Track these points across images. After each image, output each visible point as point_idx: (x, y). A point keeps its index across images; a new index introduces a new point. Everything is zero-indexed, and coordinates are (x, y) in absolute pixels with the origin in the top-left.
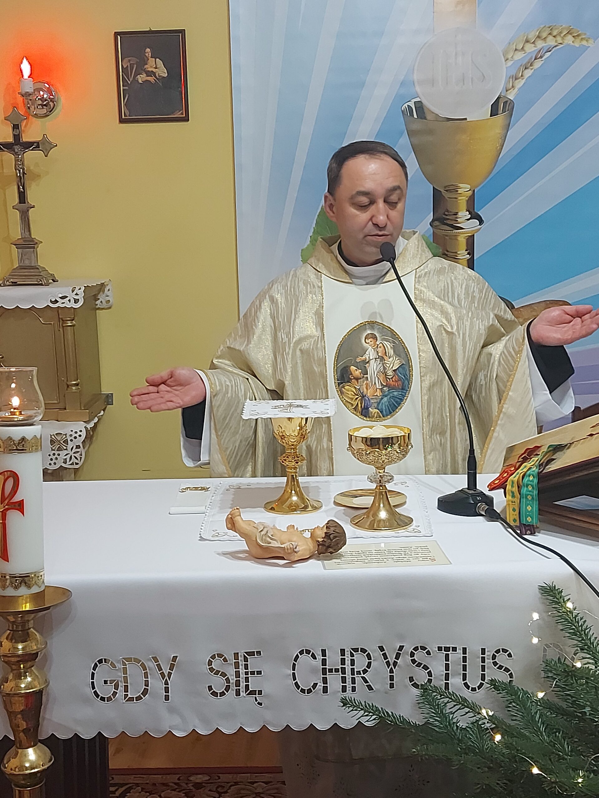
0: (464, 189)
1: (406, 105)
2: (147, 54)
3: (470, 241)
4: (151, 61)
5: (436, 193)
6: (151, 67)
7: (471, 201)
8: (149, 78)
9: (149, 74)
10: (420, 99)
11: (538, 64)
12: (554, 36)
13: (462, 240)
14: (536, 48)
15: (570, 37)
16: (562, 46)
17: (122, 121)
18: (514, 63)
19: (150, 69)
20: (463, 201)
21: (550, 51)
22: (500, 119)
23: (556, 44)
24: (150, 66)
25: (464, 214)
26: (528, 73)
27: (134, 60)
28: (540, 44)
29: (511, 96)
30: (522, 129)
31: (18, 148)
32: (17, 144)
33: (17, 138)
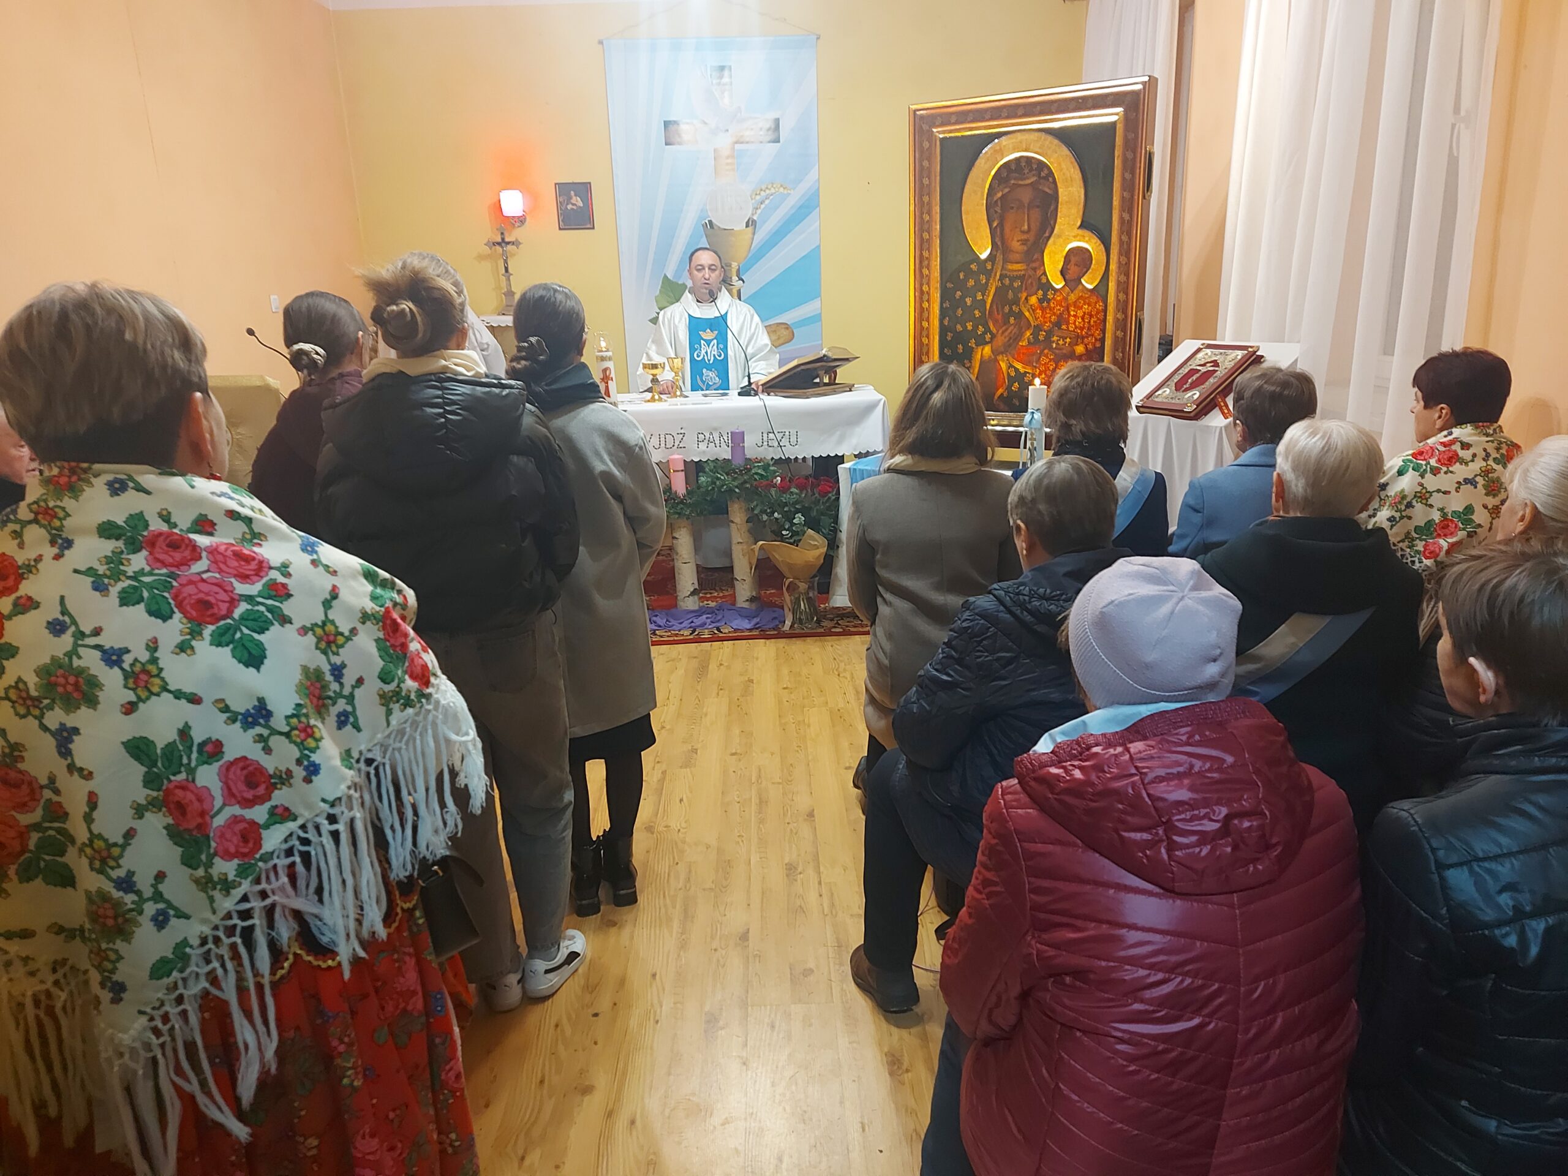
0: (735, 265)
1: (704, 222)
2: (572, 195)
4: (574, 198)
7: (738, 271)
8: (573, 207)
9: (573, 204)
10: (711, 219)
11: (767, 202)
12: (774, 188)
14: (765, 194)
15: (781, 188)
16: (778, 193)
17: (560, 229)
18: (756, 201)
20: (734, 271)
21: (772, 195)
22: (750, 229)
23: (775, 192)
24: (573, 201)
25: (735, 278)
26: (763, 206)
27: (565, 197)
28: (768, 192)
29: (755, 218)
30: (762, 234)
31: (503, 244)
32: (503, 243)
33: (503, 239)
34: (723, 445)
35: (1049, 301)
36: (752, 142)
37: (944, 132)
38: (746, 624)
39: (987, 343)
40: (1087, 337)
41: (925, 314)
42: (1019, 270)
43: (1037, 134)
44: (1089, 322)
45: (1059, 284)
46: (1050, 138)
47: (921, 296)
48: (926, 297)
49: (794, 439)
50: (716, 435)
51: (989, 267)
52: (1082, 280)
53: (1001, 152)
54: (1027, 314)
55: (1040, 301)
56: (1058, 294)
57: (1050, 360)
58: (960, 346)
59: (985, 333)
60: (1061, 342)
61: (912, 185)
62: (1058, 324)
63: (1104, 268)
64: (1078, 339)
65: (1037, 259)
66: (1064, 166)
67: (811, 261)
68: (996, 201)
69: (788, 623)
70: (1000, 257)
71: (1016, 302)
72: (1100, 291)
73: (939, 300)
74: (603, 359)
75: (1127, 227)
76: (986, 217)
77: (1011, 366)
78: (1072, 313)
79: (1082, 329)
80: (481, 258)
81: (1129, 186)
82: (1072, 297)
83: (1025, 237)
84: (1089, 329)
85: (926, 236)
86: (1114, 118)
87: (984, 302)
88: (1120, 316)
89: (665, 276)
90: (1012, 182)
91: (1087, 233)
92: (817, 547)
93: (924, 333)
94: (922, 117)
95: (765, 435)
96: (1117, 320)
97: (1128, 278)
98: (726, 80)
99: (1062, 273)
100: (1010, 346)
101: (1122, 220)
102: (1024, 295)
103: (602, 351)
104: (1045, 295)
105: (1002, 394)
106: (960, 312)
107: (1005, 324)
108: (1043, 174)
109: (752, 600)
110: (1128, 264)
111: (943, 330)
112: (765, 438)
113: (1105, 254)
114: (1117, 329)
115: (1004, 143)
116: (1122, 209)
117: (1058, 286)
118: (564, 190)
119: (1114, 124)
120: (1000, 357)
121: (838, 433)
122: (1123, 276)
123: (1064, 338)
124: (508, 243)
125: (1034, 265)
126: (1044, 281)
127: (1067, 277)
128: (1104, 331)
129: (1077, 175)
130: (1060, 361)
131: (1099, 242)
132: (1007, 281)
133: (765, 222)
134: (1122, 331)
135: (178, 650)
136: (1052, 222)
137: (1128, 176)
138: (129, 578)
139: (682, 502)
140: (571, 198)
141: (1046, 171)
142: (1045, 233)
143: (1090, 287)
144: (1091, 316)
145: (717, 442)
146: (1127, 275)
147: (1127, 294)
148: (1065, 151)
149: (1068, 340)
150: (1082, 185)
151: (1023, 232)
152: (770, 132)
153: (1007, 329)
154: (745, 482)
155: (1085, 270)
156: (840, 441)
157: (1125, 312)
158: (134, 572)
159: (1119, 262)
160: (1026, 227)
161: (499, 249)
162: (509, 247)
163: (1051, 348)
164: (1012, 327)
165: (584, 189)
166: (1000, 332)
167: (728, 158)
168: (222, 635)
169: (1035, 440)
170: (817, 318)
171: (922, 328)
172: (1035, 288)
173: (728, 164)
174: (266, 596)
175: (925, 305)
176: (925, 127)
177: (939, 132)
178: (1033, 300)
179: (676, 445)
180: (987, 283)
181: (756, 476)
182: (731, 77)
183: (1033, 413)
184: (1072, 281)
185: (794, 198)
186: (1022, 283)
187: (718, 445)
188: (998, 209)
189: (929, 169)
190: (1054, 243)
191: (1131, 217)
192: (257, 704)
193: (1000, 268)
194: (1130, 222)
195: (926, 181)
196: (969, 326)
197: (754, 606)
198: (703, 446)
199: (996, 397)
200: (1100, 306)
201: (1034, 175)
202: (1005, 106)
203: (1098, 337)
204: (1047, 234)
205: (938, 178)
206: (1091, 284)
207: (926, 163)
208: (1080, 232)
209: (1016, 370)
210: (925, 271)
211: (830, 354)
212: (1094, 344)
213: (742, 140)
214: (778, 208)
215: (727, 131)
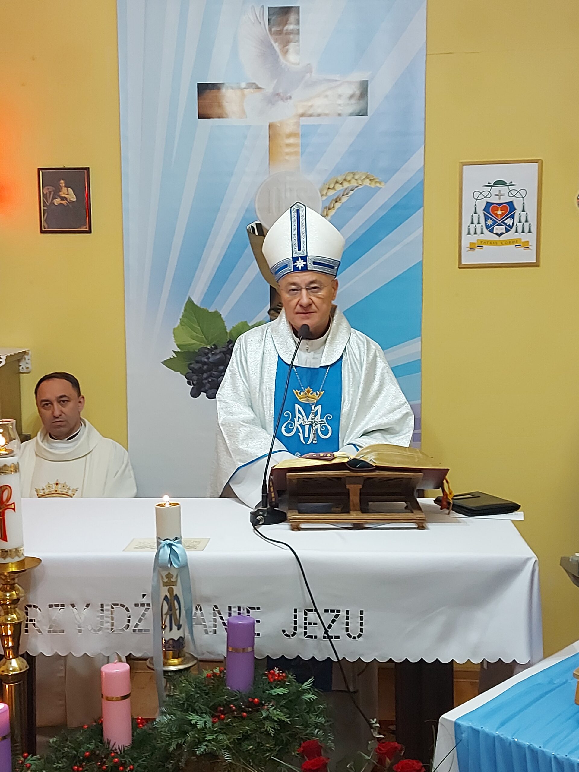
1: (250, 226)
2: (61, 185)
4: (64, 189)
5: (272, 290)
6: (64, 194)
8: (63, 202)
9: (63, 198)
10: (260, 221)
11: (344, 199)
12: (356, 180)
14: (343, 188)
15: (367, 180)
16: (361, 187)
17: (42, 232)
18: (327, 198)
19: (64, 195)
21: (353, 190)
23: (357, 185)
26: (338, 205)
27: (51, 188)
28: (346, 185)
36: (327, 115)
67: (409, 284)
89: (190, 301)
98: (290, 27)
118: (50, 177)
140: (60, 190)
152: (353, 101)
165: (79, 177)
167: (289, 136)
173: (288, 145)
182: (298, 23)
213: (310, 112)
214: (361, 208)
215: (290, 98)
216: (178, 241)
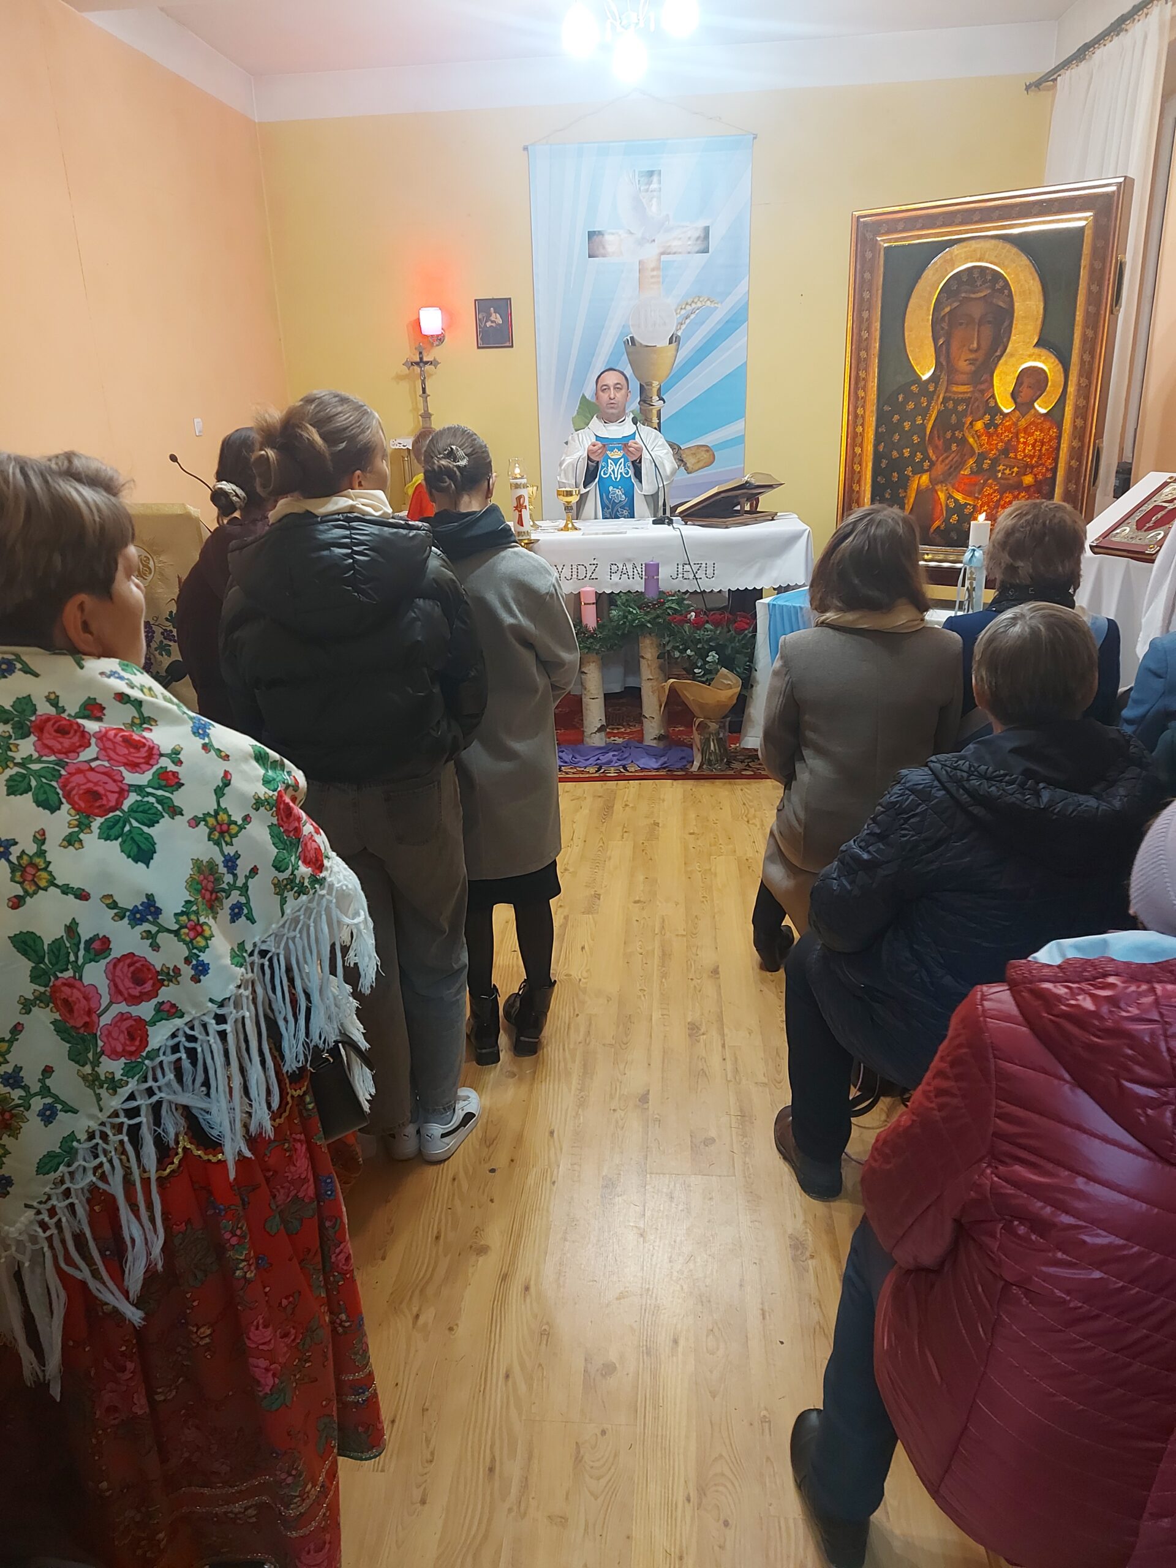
0: (656, 384)
1: (626, 338)
2: (491, 311)
3: (659, 412)
4: (494, 315)
5: (641, 386)
7: (659, 390)
8: (492, 324)
9: (492, 322)
10: (632, 334)
11: (693, 316)
12: (700, 302)
13: (655, 412)
14: (691, 308)
15: (708, 302)
16: (704, 307)
17: (478, 348)
18: (680, 316)
19: (494, 320)
20: (655, 390)
21: (698, 310)
22: (674, 345)
23: (701, 306)
24: (493, 318)
25: (655, 398)
26: (688, 321)
27: (484, 314)
28: (694, 306)
29: (679, 334)
30: (685, 352)
31: (421, 364)
32: (421, 362)
33: (421, 359)
34: (637, 577)
35: (996, 426)
36: (680, 253)
37: (889, 241)
38: (653, 764)
39: (927, 471)
40: (1038, 467)
41: (859, 440)
42: (964, 393)
43: (993, 242)
44: (1040, 450)
45: (1007, 408)
46: (1008, 246)
47: (855, 420)
48: (860, 421)
49: (710, 571)
50: (630, 566)
51: (932, 389)
52: (1036, 405)
53: (952, 263)
54: (971, 440)
55: (987, 426)
56: (1008, 419)
57: (995, 491)
58: (895, 474)
59: (923, 461)
60: (1007, 472)
61: (851, 299)
62: (1005, 452)
63: (1061, 390)
64: (1026, 468)
65: (985, 381)
66: (1022, 277)
67: (737, 379)
68: (944, 316)
69: (696, 764)
70: (944, 377)
71: (959, 426)
72: (1055, 416)
73: (874, 424)
74: (517, 486)
75: (1090, 346)
76: (931, 334)
77: (950, 497)
78: (1022, 440)
79: (1032, 457)
80: (399, 378)
81: (1095, 300)
82: (1023, 423)
83: (972, 356)
84: (1040, 458)
85: (863, 354)
86: (1082, 223)
87: (923, 426)
88: (1076, 444)
89: (584, 396)
90: (963, 295)
91: (1044, 352)
92: (730, 687)
93: (857, 460)
94: (865, 224)
95: (680, 567)
96: (1072, 449)
97: (1088, 402)
98: (654, 186)
99: (1014, 395)
100: (950, 474)
101: (1085, 339)
102: (970, 419)
103: (516, 478)
104: (992, 419)
105: (939, 527)
106: (896, 437)
107: (946, 451)
108: (997, 286)
109: (660, 738)
110: (1089, 386)
111: (877, 457)
112: (680, 570)
113: (1062, 375)
114: (1071, 458)
115: (956, 252)
116: (1086, 326)
117: (1006, 411)
118: (483, 306)
119: (1082, 230)
120: (938, 487)
121: (757, 566)
122: (1081, 400)
123: (1011, 468)
124: (426, 363)
125: (983, 387)
126: (992, 404)
127: (1018, 400)
128: (1056, 460)
129: (1035, 286)
130: (1005, 492)
131: (1057, 362)
132: (951, 405)
133: (689, 338)
134: (1077, 460)
135: (65, 843)
136: (1005, 340)
137: (1095, 288)
138: (16, 764)
139: (592, 636)
140: (491, 315)
141: (1001, 283)
142: (996, 351)
143: (1043, 411)
144: (1043, 444)
145: (630, 574)
146: (1087, 398)
147: (1085, 419)
148: (1024, 260)
149: (1016, 469)
150: (1042, 298)
151: (971, 351)
152: (699, 242)
153: (947, 457)
154: (658, 617)
155: (1038, 394)
156: (760, 573)
157: (1081, 439)
158: (22, 759)
159: (1079, 384)
160: (975, 345)
161: (417, 369)
162: (427, 367)
163: (996, 478)
164: (953, 455)
165: (504, 305)
166: (941, 459)
167: (653, 270)
168: (111, 828)
169: (974, 579)
170: (740, 440)
171: (854, 454)
172: (982, 411)
173: (653, 277)
174: (156, 786)
175: (859, 429)
176: (869, 235)
177: (884, 241)
178: (979, 425)
179: (588, 576)
180: (928, 406)
181: (669, 611)
182: (660, 182)
183: (974, 550)
184: (1023, 404)
185: (721, 312)
186: (967, 406)
187: (631, 577)
188: (945, 325)
189: (871, 281)
190: (1006, 363)
191: (1096, 333)
192: (146, 901)
193: (943, 392)
194: (1094, 340)
195: (866, 295)
196: (906, 453)
197: (661, 745)
198: (615, 578)
199: (932, 530)
200: (1053, 432)
201: (987, 288)
202: (958, 211)
203: (1050, 467)
204: (998, 354)
205: (880, 292)
206: (1046, 408)
207: (867, 275)
208: (1037, 350)
209: (956, 501)
210: (861, 393)
211: (753, 481)
212: (1044, 475)
213: (669, 251)
214: (704, 322)
215: (654, 240)
216: (574, 352)
